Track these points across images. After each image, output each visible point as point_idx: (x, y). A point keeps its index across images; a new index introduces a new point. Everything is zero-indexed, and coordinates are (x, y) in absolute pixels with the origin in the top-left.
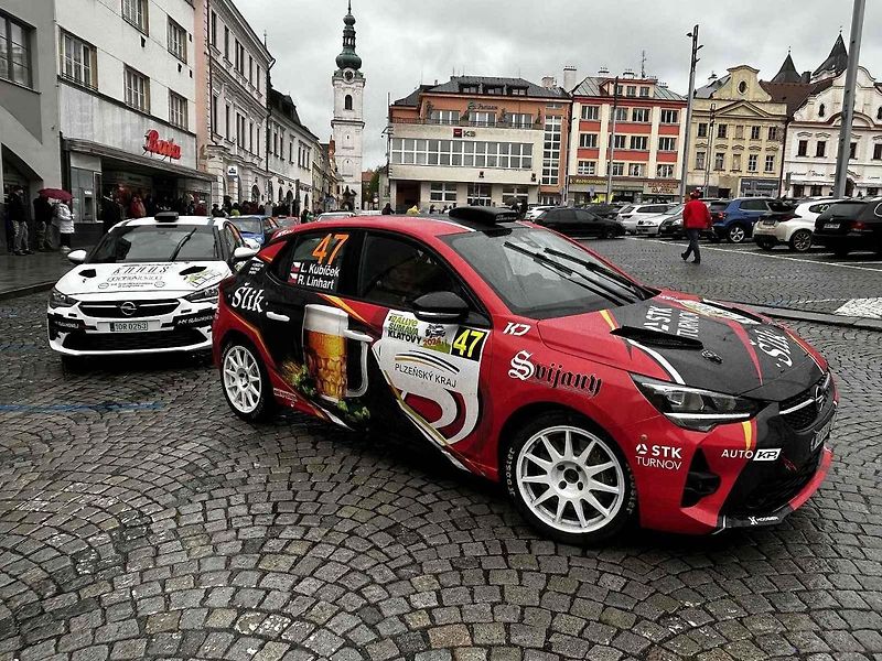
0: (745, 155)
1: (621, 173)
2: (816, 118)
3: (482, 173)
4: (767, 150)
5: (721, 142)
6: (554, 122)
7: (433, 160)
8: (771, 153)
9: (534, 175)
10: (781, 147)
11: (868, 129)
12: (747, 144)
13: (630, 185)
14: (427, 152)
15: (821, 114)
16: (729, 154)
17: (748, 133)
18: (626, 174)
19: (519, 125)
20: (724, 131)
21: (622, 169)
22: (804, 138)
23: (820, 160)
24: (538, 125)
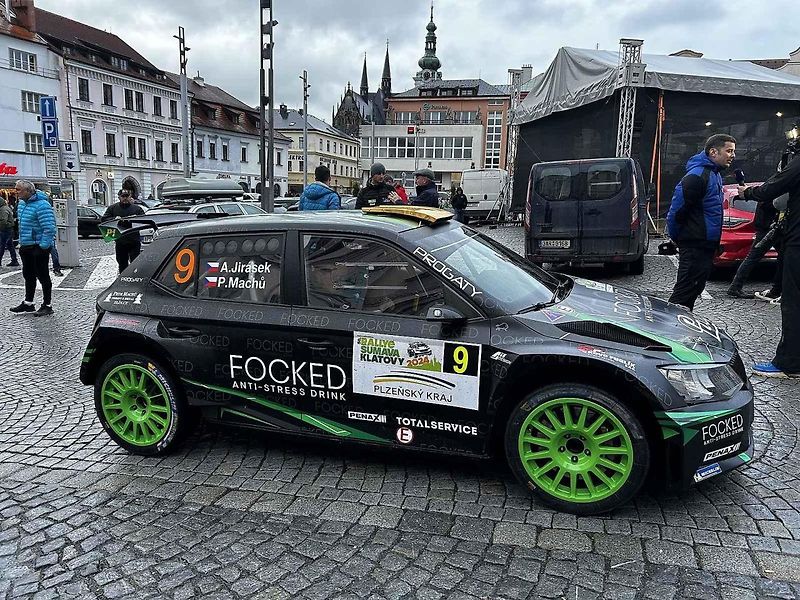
3: (430, 164)
6: (495, 117)
7: (392, 154)
9: (473, 164)
14: (388, 147)
19: (466, 122)
24: (478, 120)
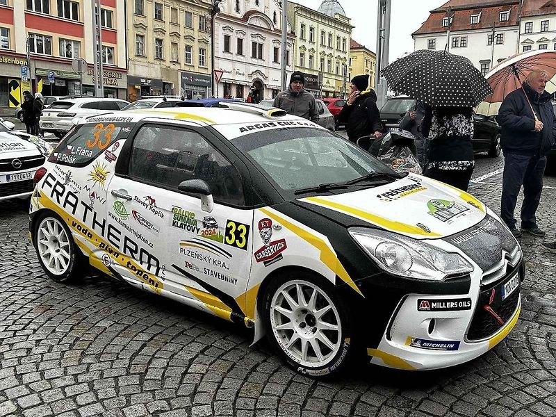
0: (182, 44)
1: (48, 51)
2: (234, 13)
4: (200, 41)
5: (158, 25)
8: (203, 46)
10: (210, 39)
11: (268, 31)
12: (183, 32)
13: (67, 72)
15: (238, 10)
16: (167, 41)
17: (182, 18)
18: (56, 53)
20: (160, 12)
21: (48, 44)
22: (228, 33)
23: (239, 58)
